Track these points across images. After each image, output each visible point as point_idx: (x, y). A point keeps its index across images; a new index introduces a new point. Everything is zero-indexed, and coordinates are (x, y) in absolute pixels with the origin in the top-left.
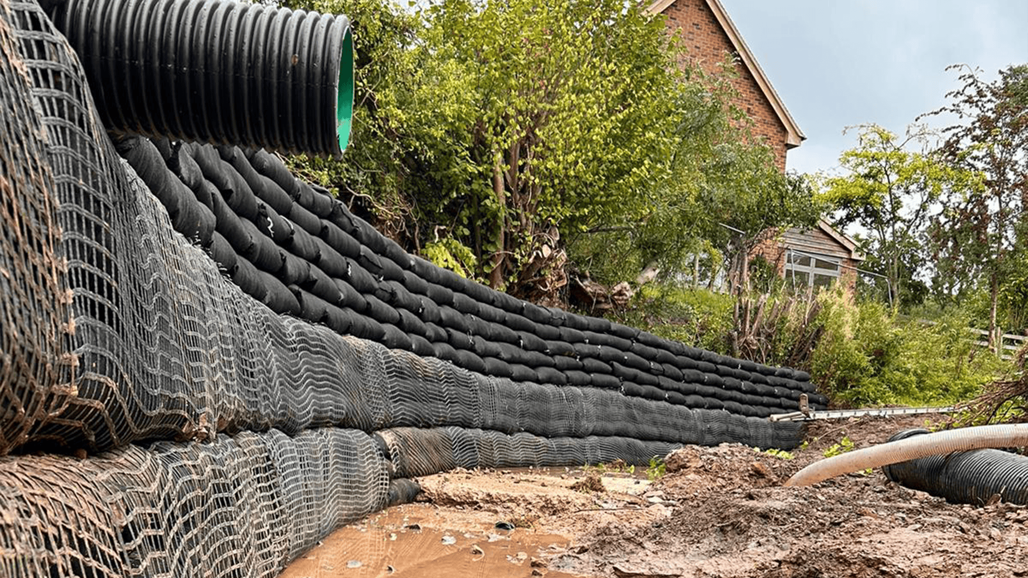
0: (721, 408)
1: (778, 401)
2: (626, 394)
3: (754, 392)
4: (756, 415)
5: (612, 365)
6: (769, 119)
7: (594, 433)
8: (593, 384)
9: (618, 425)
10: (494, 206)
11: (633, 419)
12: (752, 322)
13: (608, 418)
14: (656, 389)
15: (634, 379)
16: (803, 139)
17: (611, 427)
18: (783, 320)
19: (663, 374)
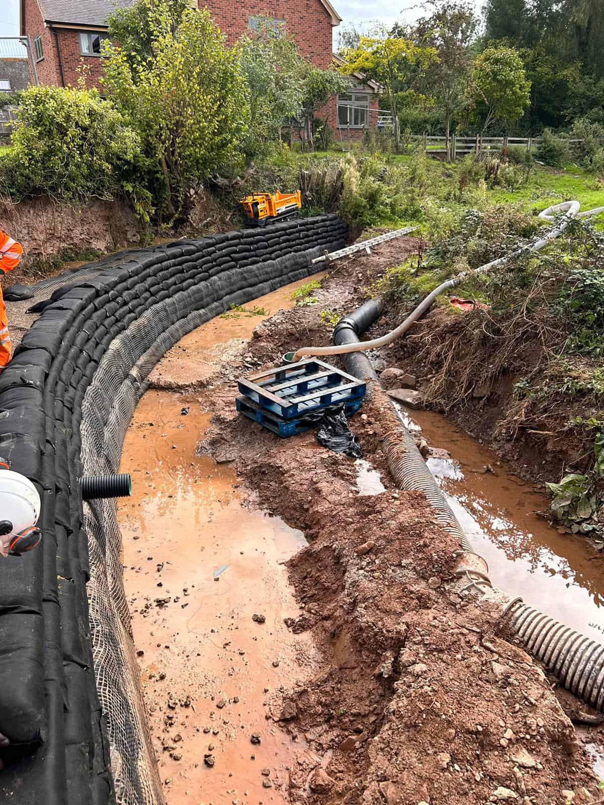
0: (290, 252)
1: (321, 236)
2: (240, 268)
3: (308, 236)
4: (310, 248)
5: (231, 257)
6: (320, 9)
7: (226, 295)
8: (223, 270)
9: (238, 285)
10: (162, 177)
11: (245, 279)
12: (309, 183)
13: (233, 284)
14: (254, 258)
15: (245, 258)
16: (341, 20)
17: (235, 287)
18: (323, 182)
19: (258, 249)
